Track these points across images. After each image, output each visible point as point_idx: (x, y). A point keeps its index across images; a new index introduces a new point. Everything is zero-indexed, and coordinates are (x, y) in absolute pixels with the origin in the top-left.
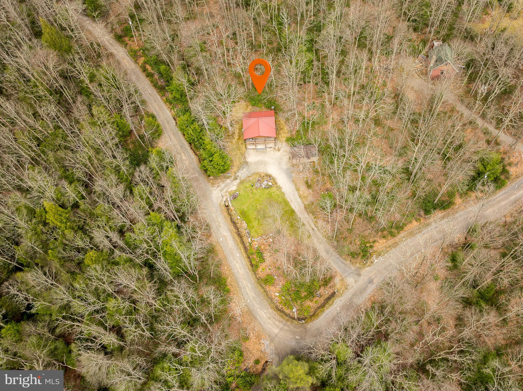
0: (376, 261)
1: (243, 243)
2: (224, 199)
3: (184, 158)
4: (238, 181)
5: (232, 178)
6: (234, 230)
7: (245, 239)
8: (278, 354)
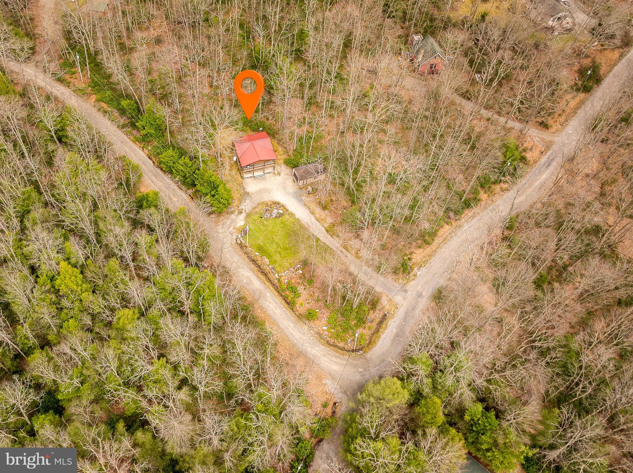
0: (419, 273)
1: (270, 280)
2: (235, 237)
4: (244, 215)
5: (236, 213)
6: (256, 268)
7: (270, 276)
8: (345, 393)
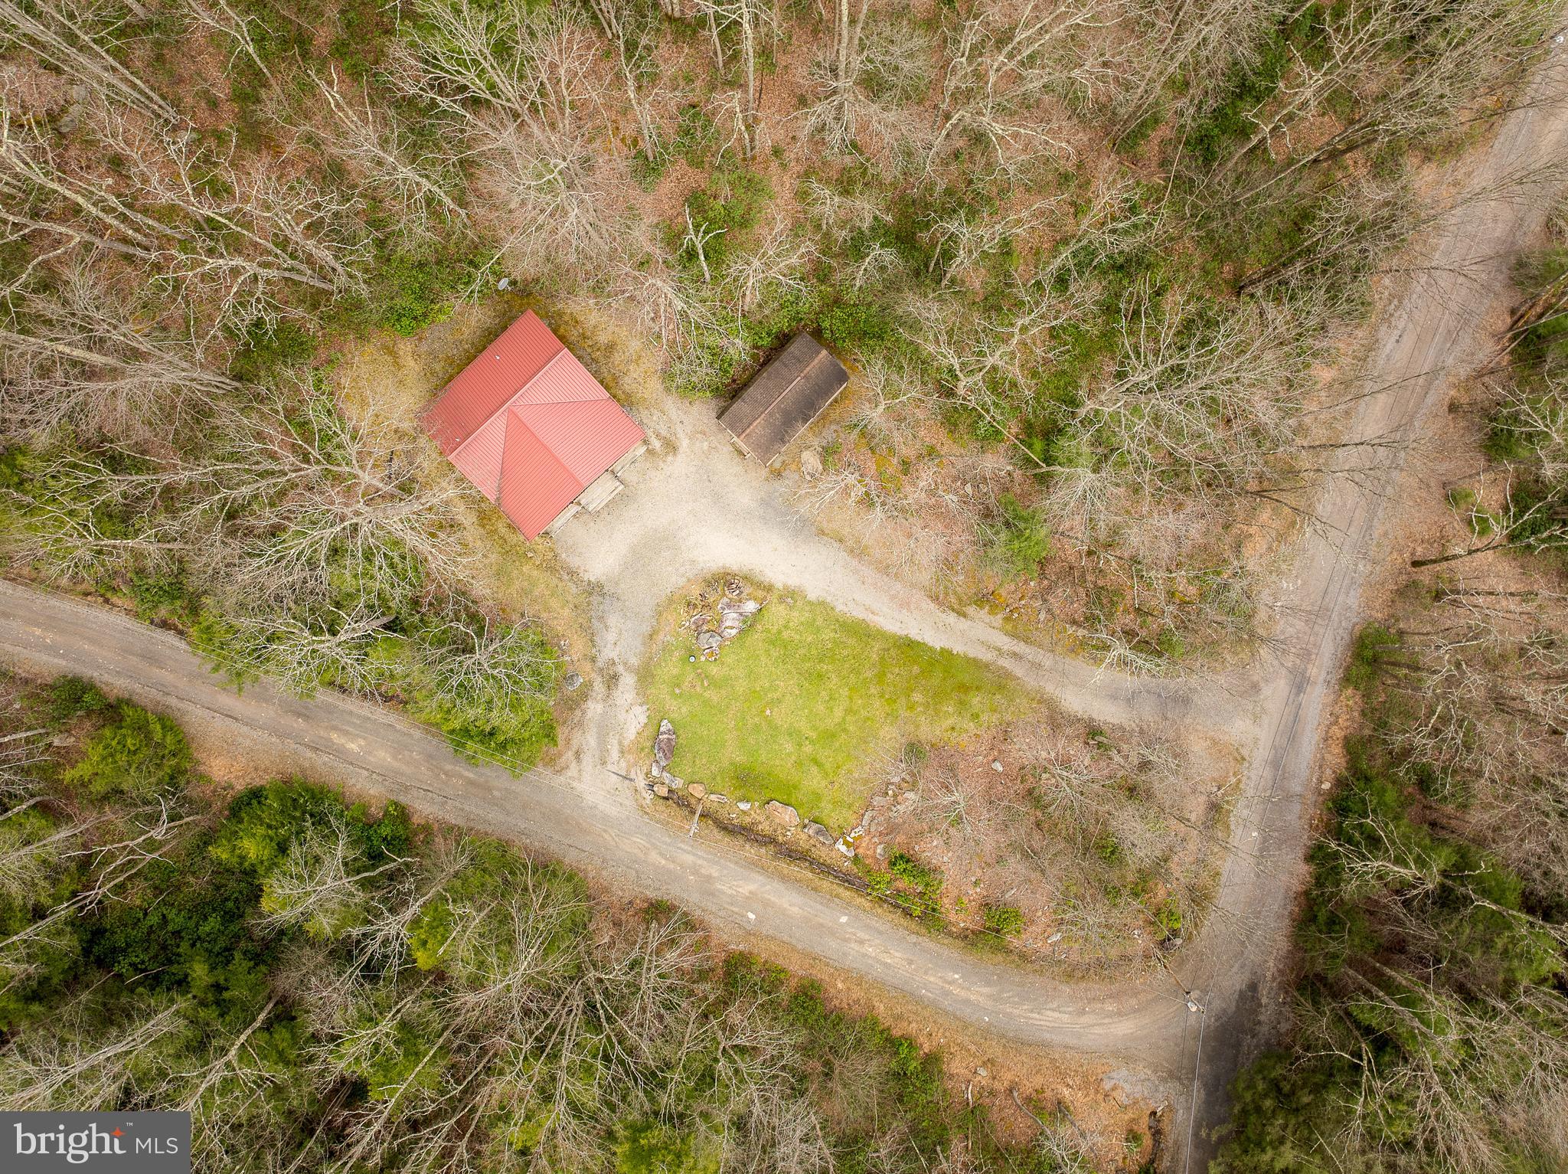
1: (825, 869)
2: (641, 783)
3: (353, 746)
4: (628, 681)
5: (599, 687)
6: (763, 851)
7: (822, 853)
